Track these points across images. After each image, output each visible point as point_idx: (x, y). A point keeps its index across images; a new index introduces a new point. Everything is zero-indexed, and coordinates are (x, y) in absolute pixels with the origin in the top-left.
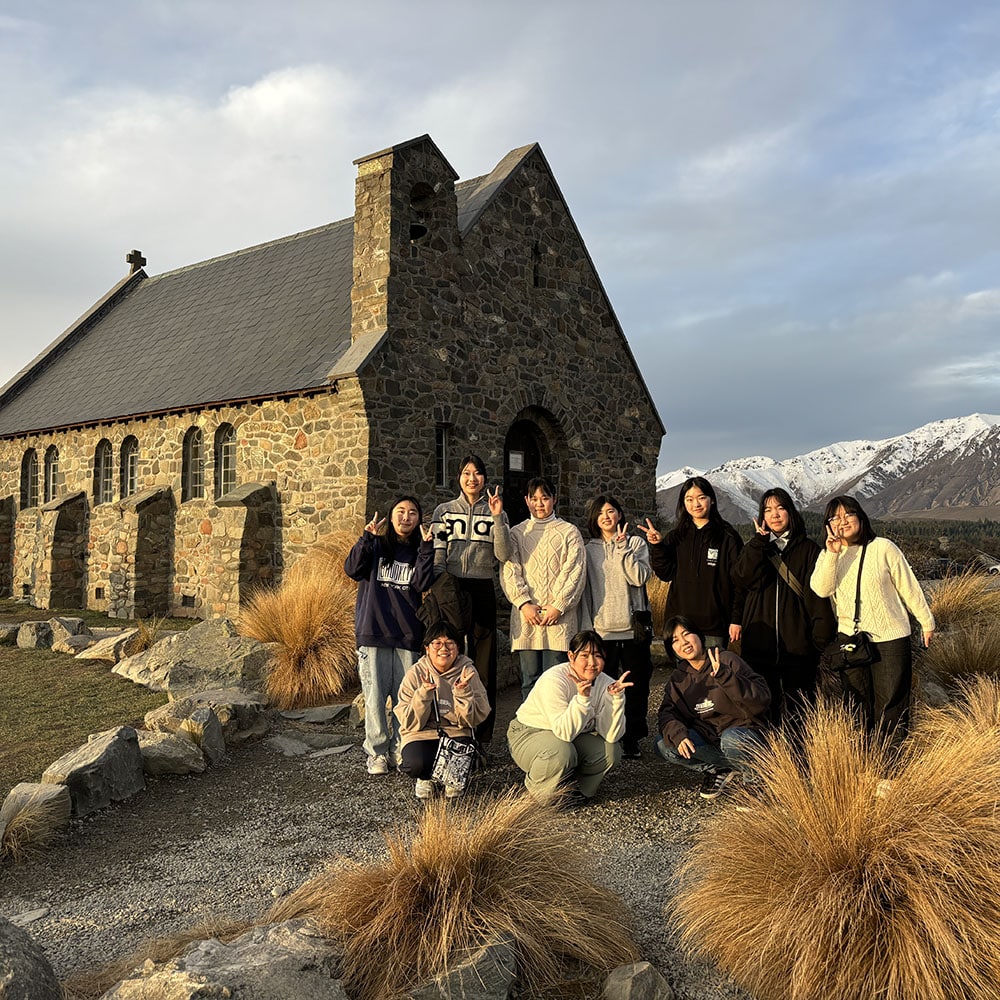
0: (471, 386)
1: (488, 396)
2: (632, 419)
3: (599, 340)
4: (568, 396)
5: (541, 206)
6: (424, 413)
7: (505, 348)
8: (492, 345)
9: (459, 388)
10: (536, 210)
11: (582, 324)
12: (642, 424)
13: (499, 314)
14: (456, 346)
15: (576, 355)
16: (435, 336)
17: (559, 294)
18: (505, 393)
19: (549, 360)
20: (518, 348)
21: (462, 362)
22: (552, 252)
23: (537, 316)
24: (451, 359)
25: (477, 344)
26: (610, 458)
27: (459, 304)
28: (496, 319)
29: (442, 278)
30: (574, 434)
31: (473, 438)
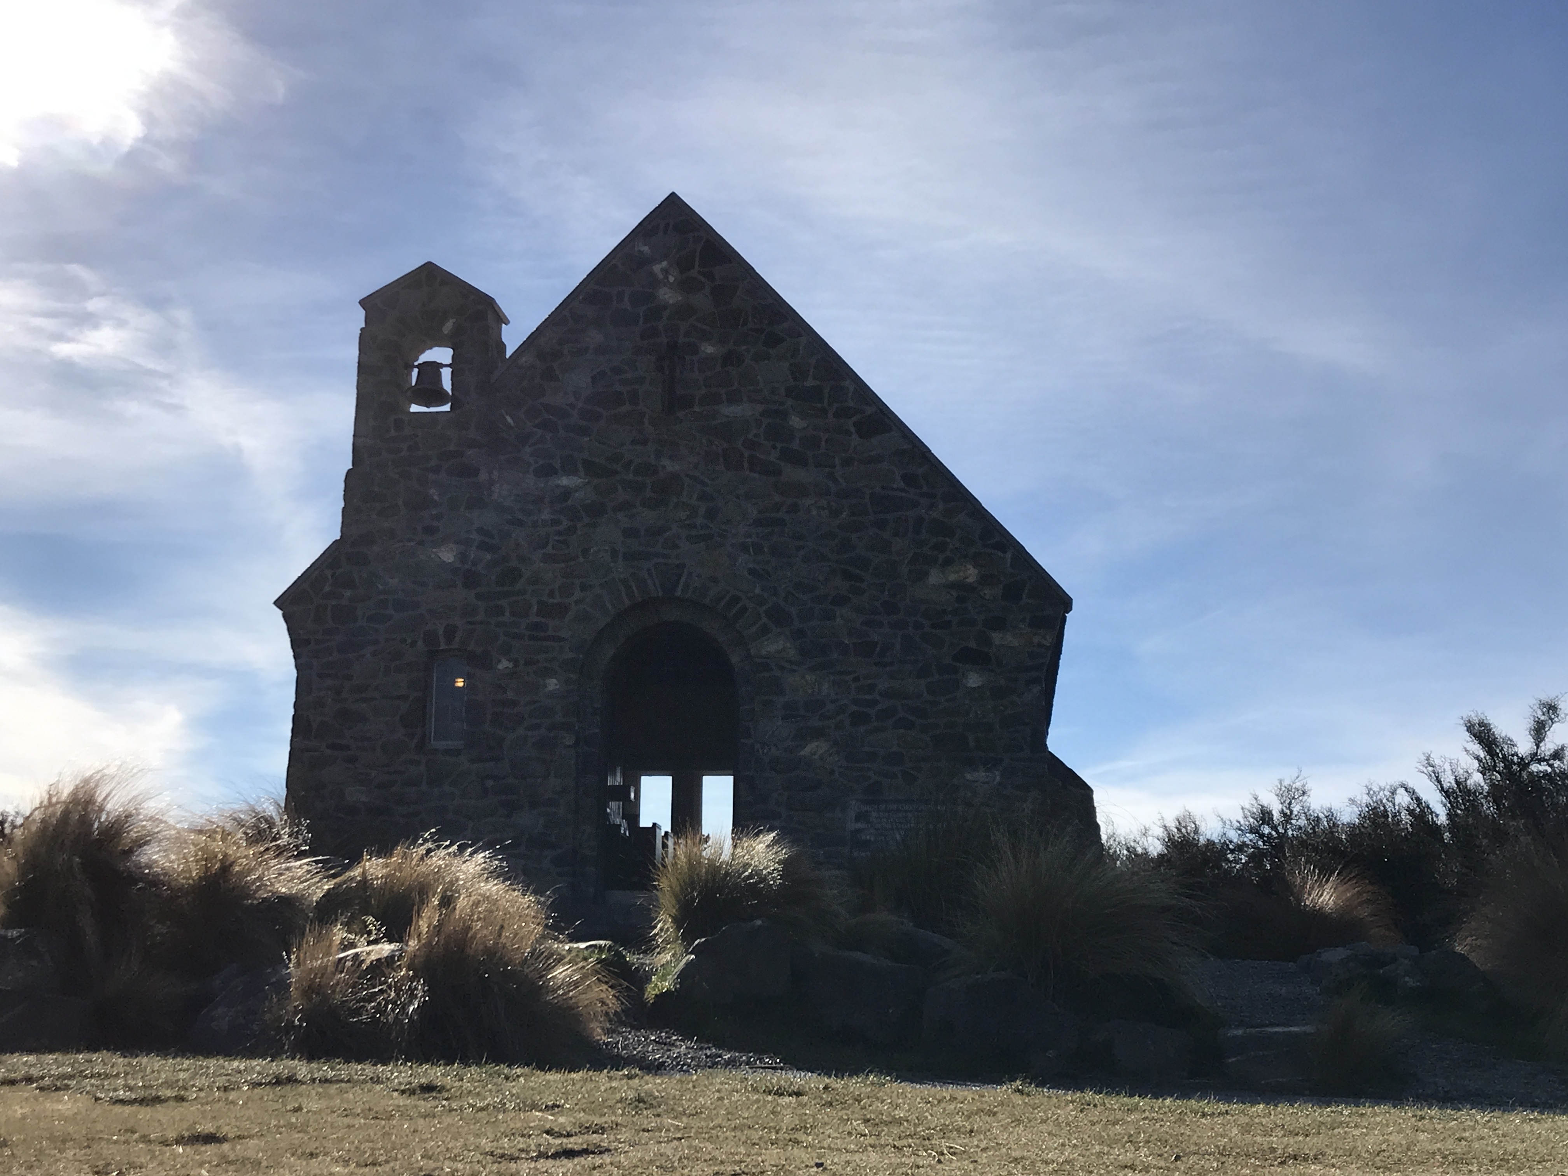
0: (505, 589)
1: (545, 598)
2: (961, 586)
3: (847, 462)
4: (752, 572)
5: (686, 286)
6: (403, 641)
7: (586, 520)
8: (554, 522)
9: (479, 597)
10: (668, 296)
11: (795, 445)
12: (988, 592)
13: (574, 472)
14: (474, 536)
15: (777, 498)
16: (430, 530)
17: (729, 411)
18: (584, 588)
19: (699, 521)
20: (620, 515)
21: (489, 557)
22: (709, 349)
23: (670, 457)
24: (463, 557)
25: (520, 523)
26: (876, 664)
27: (483, 477)
28: (565, 481)
29: (452, 448)
30: (764, 631)
31: (504, 664)
